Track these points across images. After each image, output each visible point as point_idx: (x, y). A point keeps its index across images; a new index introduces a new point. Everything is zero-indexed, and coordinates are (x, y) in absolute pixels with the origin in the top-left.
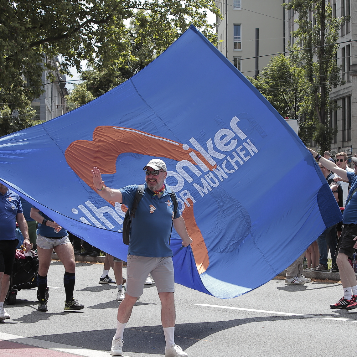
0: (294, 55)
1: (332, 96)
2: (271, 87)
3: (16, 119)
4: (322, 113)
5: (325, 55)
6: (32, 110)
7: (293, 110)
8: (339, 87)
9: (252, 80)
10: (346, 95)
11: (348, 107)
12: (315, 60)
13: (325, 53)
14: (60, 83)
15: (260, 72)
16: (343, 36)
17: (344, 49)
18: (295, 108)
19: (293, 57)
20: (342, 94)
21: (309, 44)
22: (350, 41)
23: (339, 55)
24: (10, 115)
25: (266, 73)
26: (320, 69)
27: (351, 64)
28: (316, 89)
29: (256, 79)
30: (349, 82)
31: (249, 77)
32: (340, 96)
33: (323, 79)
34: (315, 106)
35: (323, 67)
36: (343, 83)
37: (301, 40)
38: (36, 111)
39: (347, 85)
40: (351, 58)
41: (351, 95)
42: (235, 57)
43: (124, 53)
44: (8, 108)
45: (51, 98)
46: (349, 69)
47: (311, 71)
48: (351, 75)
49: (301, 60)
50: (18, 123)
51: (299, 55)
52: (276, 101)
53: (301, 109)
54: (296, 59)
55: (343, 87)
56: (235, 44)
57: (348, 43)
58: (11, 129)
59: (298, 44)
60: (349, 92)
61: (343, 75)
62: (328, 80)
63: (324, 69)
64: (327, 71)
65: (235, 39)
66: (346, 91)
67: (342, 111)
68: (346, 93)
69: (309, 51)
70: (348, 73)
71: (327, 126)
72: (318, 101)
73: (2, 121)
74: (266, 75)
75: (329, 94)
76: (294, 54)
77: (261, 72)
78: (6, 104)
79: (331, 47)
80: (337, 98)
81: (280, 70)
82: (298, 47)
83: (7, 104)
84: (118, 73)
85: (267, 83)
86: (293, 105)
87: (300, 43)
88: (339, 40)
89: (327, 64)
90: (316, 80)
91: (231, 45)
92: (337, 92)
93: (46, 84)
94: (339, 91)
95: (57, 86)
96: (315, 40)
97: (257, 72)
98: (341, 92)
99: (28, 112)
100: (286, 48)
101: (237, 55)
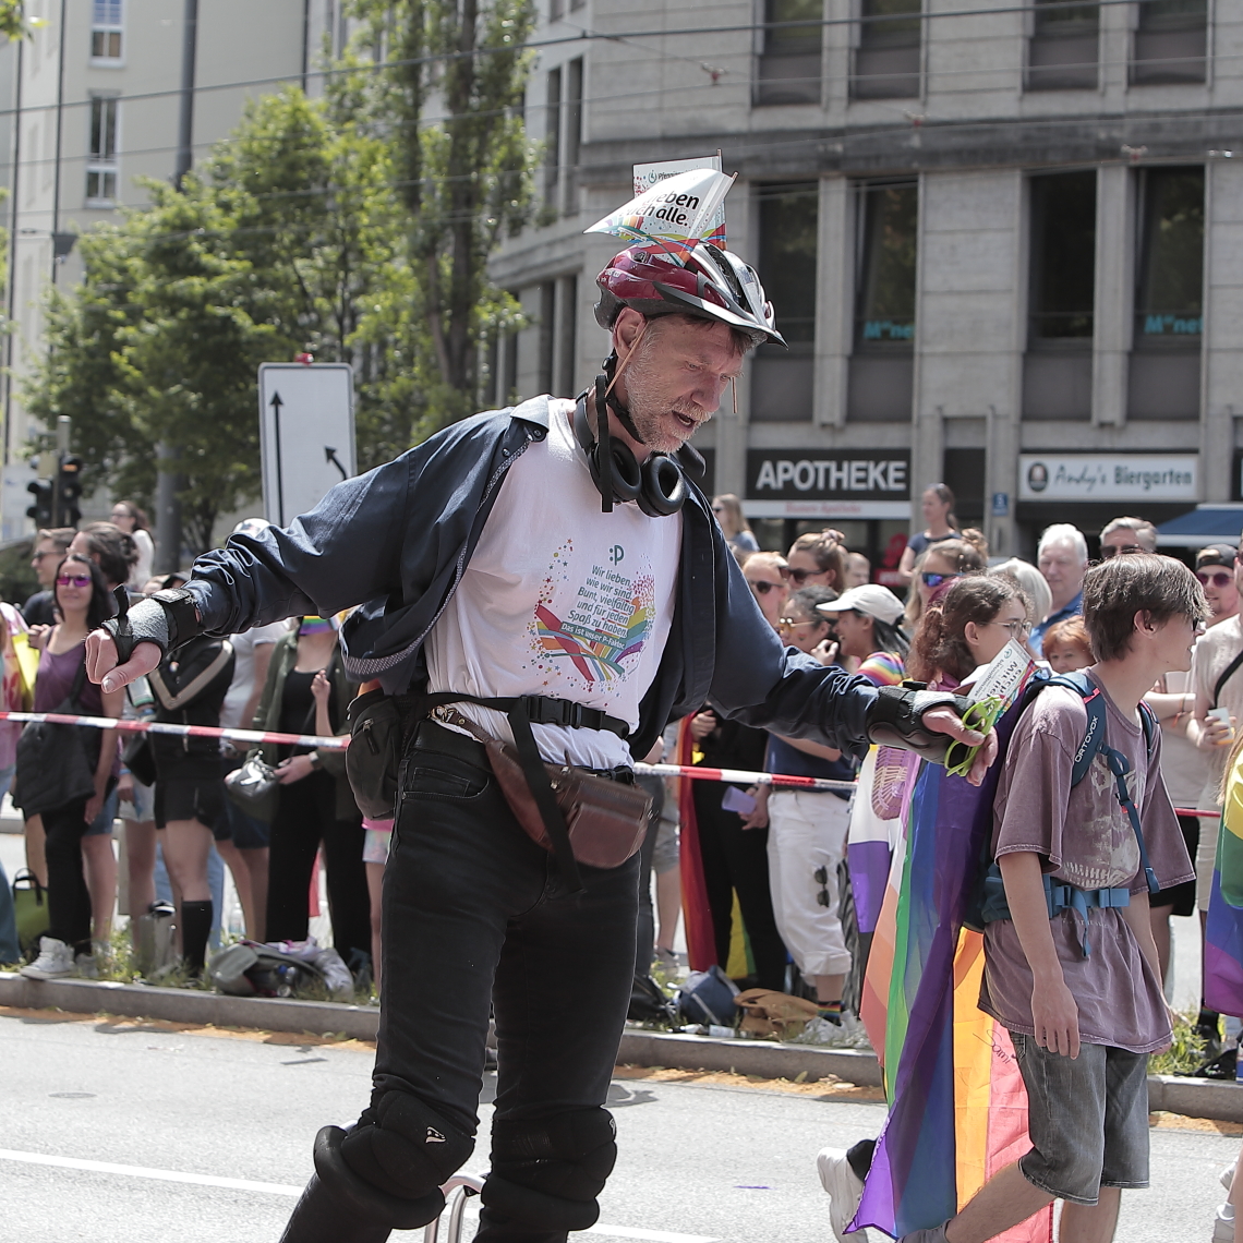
0: (344, 95)
1: (500, 271)
2: (245, 222)
4: (456, 343)
5: (473, 95)
7: (332, 325)
8: (530, 236)
9: (161, 192)
10: (557, 268)
11: (565, 320)
12: (435, 117)
13: (479, 87)
15: (197, 162)
16: (555, 17)
17: (556, 74)
18: (340, 321)
19: (340, 104)
20: (545, 265)
21: (412, 46)
22: (584, 37)
23: (537, 96)
25: (223, 166)
26: (454, 155)
27: (585, 138)
28: (434, 240)
29: (179, 189)
30: (572, 212)
31: (150, 180)
32: (535, 275)
33: (465, 196)
34: (428, 310)
35: (465, 148)
36: (547, 220)
37: (378, 31)
39: (563, 228)
40: (586, 109)
41: (581, 268)
42: (97, 94)
46: (574, 157)
47: (411, 162)
48: (583, 185)
49: (375, 114)
51: (367, 93)
52: (261, 284)
53: (365, 324)
54: (351, 109)
55: (548, 234)
56: (97, 38)
57: (574, 50)
59: (364, 44)
60: (569, 257)
61: (551, 183)
62: (483, 202)
63: (469, 157)
64: (480, 165)
65: (99, 16)
66: (559, 252)
67: (542, 339)
68: (559, 261)
69: (409, 74)
70: (570, 177)
71: (474, 398)
72: (438, 288)
74: (222, 174)
75: (485, 263)
76: (343, 89)
77: (203, 161)
79: (504, 61)
80: (523, 279)
81: (282, 153)
82: (365, 59)
85: (226, 207)
86: (334, 307)
87: (372, 43)
88: (540, 31)
89: (483, 137)
90: (434, 198)
91: (80, 43)
92: (522, 254)
94: (531, 251)
96: (437, 31)
97: (186, 162)
98: (539, 258)
100: (311, 60)
101: (104, 85)
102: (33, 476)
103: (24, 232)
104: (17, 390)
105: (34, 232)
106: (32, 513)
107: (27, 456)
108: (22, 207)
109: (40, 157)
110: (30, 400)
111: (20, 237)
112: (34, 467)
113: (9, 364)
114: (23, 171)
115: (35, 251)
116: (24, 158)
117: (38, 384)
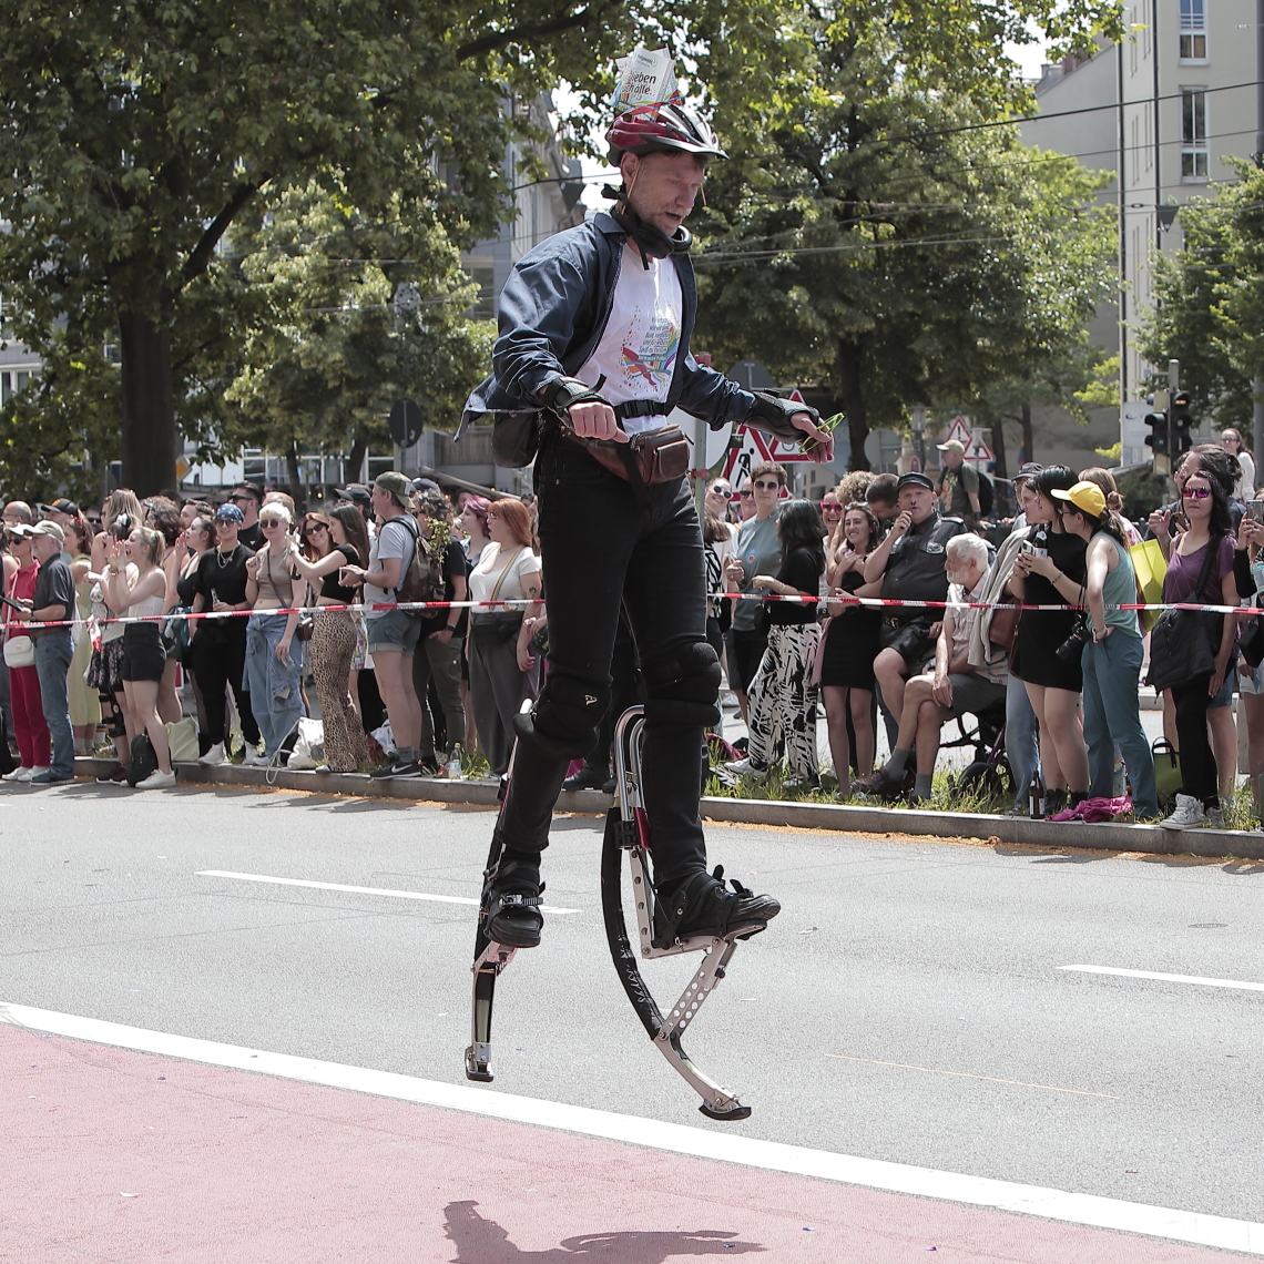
3: (409, 315)
6: (464, 284)
9: (1245, 168)
14: (563, 185)
24: (389, 301)
29: (1260, 165)
31: (1236, 159)
38: (479, 287)
42: (1187, 89)
43: (791, 77)
44: (382, 278)
45: (530, 239)
50: (418, 331)
56: (1184, 42)
58: (391, 351)
65: (1185, 24)
73: (360, 322)
78: (372, 264)
83: (376, 262)
84: (771, 149)
91: (1170, 47)
93: (514, 189)
95: (552, 198)
97: (1262, 141)
99: (451, 289)
101: (1193, 80)
102: (1149, 410)
103: (1133, 206)
104: (1132, 339)
105: (1142, 206)
106: (1149, 441)
107: (1142, 394)
108: (1128, 186)
109: (1142, 143)
110: (1144, 346)
111: (1128, 210)
112: (1150, 403)
113: (1124, 318)
114: (1128, 154)
115: (1141, 222)
116: (1128, 144)
117: (1149, 334)
